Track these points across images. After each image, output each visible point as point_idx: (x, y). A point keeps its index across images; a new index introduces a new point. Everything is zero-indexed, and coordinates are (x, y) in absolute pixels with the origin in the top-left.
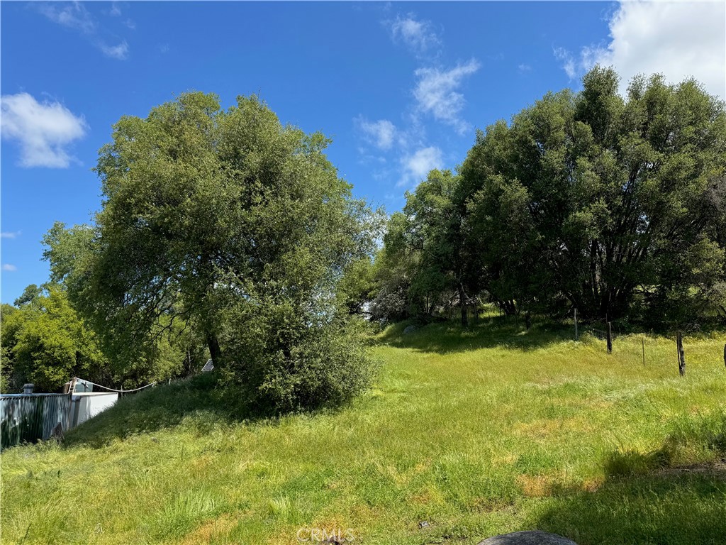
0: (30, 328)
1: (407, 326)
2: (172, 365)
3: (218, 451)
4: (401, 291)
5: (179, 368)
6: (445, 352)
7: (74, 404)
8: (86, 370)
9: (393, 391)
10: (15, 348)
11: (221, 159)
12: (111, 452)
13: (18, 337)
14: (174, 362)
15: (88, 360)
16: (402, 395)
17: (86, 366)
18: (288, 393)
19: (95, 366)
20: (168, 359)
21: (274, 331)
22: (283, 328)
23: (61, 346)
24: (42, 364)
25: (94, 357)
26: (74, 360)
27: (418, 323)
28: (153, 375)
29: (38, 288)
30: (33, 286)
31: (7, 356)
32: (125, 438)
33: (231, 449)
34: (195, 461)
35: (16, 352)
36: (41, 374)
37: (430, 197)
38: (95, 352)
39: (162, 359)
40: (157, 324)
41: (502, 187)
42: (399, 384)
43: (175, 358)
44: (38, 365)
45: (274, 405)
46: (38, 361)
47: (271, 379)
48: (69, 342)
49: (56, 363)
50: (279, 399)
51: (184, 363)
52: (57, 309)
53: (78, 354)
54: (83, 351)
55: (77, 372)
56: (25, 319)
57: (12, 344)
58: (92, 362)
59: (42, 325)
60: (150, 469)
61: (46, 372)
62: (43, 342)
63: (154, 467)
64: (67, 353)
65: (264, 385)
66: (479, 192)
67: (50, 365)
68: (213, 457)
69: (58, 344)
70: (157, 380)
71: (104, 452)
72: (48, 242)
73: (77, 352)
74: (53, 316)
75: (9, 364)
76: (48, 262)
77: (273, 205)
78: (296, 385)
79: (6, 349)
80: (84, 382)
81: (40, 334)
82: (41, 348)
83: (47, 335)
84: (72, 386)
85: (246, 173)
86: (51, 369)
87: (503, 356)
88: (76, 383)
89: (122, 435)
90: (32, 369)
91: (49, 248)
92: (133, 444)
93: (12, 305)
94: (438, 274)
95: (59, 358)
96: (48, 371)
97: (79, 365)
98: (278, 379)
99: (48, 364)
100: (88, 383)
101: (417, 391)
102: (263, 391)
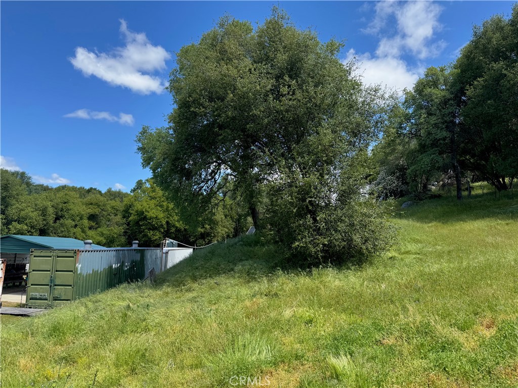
0: (138, 206)
1: (404, 202)
2: (227, 230)
3: (266, 295)
4: (398, 174)
5: (231, 232)
6: (448, 221)
7: (164, 255)
8: (173, 233)
9: (408, 253)
10: (130, 218)
11: (255, 62)
12: (187, 291)
13: (132, 212)
14: (228, 228)
15: (174, 226)
16: (418, 256)
17: (173, 230)
18: (318, 251)
19: (178, 230)
20: (224, 227)
21: (304, 200)
22: (311, 197)
23: (156, 217)
24: (146, 229)
25: (177, 224)
26: (165, 226)
27: (415, 199)
28: (215, 236)
29: (143, 182)
30: (141, 181)
31: (126, 224)
32: (196, 280)
33: (276, 295)
34: (248, 303)
35: (130, 221)
36: (146, 235)
37: (428, 90)
38: (178, 221)
39: (220, 226)
40: (215, 197)
41: (504, 72)
42: (411, 247)
43: (228, 226)
44: (144, 230)
45: (306, 259)
46: (143, 227)
47: (302, 239)
48: (161, 215)
49: (154, 228)
50: (310, 256)
51: (234, 230)
52: (154, 193)
53: (167, 223)
54: (171, 221)
55: (167, 234)
56: (135, 200)
57: (128, 216)
58: (177, 227)
59: (145, 204)
60: (214, 307)
61: (148, 234)
62: (146, 215)
63: (217, 306)
64: (161, 222)
65: (297, 244)
66: (479, 79)
67: (151, 229)
68: (262, 301)
69: (155, 216)
70: (217, 240)
71: (181, 290)
72: (139, 140)
73: (167, 221)
74: (152, 198)
75: (127, 229)
76: (140, 155)
77: (299, 95)
78: (324, 245)
79: (125, 220)
80: (172, 241)
81: (144, 210)
82: (145, 218)
83: (148, 210)
84: (165, 244)
85: (276, 72)
86: (152, 232)
87: (507, 224)
88: (167, 242)
89: (194, 279)
90: (140, 232)
91: (140, 145)
92: (201, 285)
93: (129, 193)
94: (437, 156)
95: (156, 225)
96: (150, 233)
97: (168, 230)
98: (308, 240)
99: (150, 229)
100: (175, 242)
101: (431, 253)
102: (296, 248)
